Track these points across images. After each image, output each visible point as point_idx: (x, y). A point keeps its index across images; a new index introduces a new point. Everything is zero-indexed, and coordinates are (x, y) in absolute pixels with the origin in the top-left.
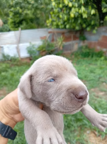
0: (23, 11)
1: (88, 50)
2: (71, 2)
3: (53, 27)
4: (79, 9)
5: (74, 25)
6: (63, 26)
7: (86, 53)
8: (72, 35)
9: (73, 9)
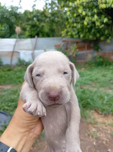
0: (39, 24)
1: (102, 60)
2: (85, 11)
3: (67, 37)
4: (92, 18)
5: (88, 34)
6: (77, 36)
7: (99, 62)
8: (86, 45)
9: (86, 18)
